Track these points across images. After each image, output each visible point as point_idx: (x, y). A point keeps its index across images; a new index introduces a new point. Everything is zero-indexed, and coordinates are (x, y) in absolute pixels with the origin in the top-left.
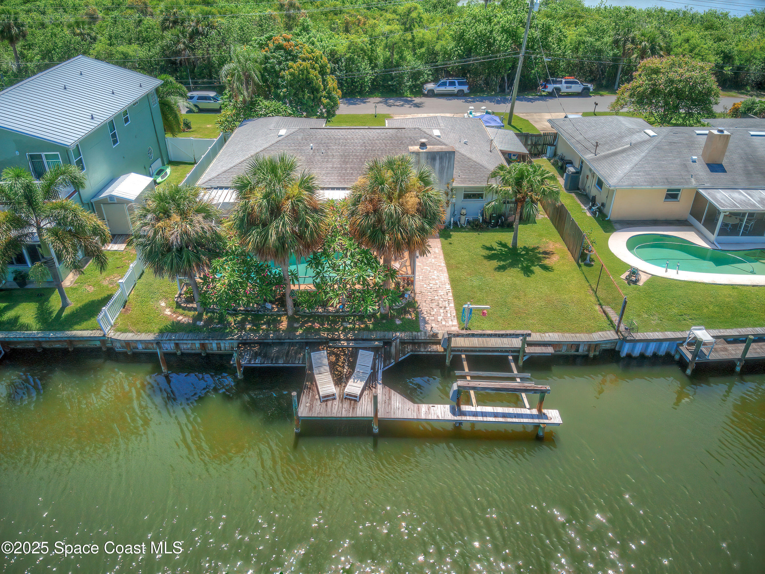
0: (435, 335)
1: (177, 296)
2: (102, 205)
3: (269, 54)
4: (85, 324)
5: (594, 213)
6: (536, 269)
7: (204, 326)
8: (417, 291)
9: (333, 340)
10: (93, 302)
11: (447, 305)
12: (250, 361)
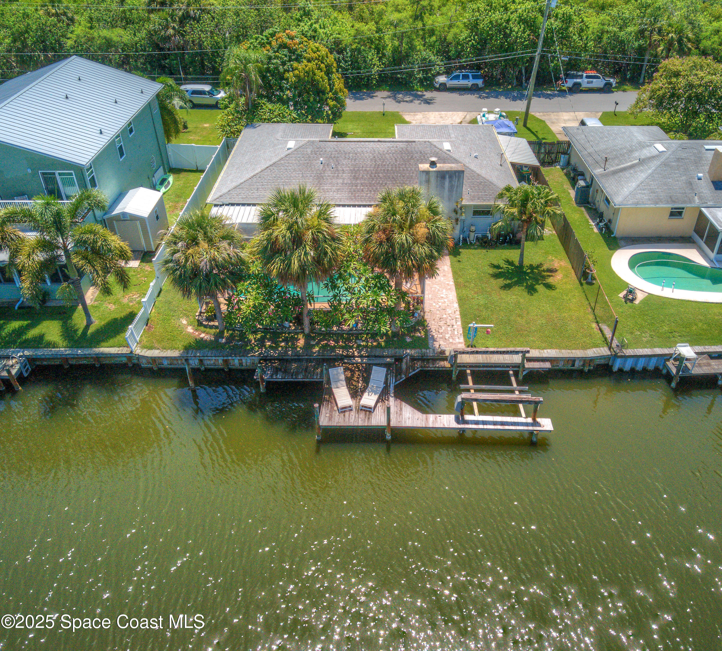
0: (443, 352)
1: (197, 314)
2: (114, 222)
3: (271, 54)
4: (111, 341)
5: (600, 230)
6: (540, 288)
7: (226, 343)
8: (427, 309)
9: (347, 356)
10: (116, 320)
11: (454, 324)
12: (272, 376)
